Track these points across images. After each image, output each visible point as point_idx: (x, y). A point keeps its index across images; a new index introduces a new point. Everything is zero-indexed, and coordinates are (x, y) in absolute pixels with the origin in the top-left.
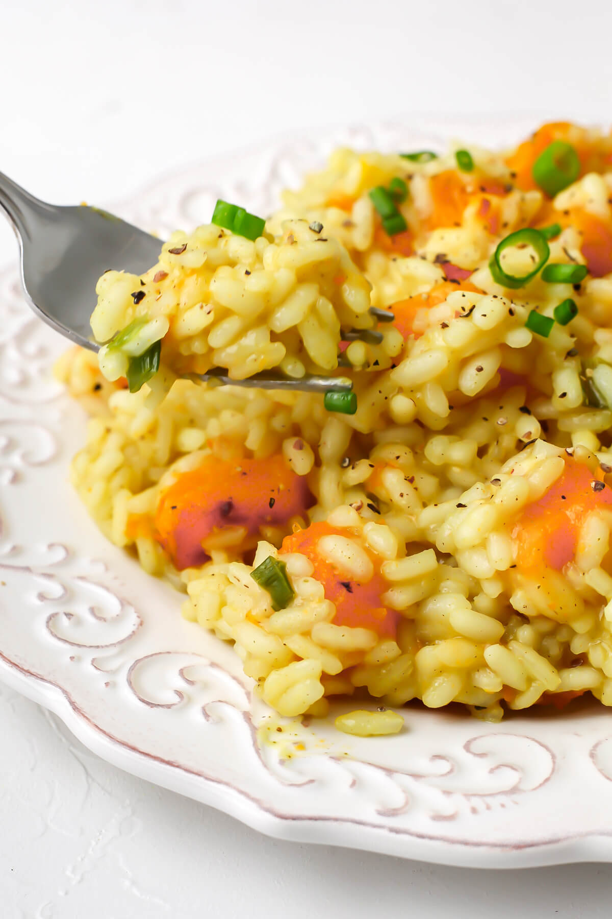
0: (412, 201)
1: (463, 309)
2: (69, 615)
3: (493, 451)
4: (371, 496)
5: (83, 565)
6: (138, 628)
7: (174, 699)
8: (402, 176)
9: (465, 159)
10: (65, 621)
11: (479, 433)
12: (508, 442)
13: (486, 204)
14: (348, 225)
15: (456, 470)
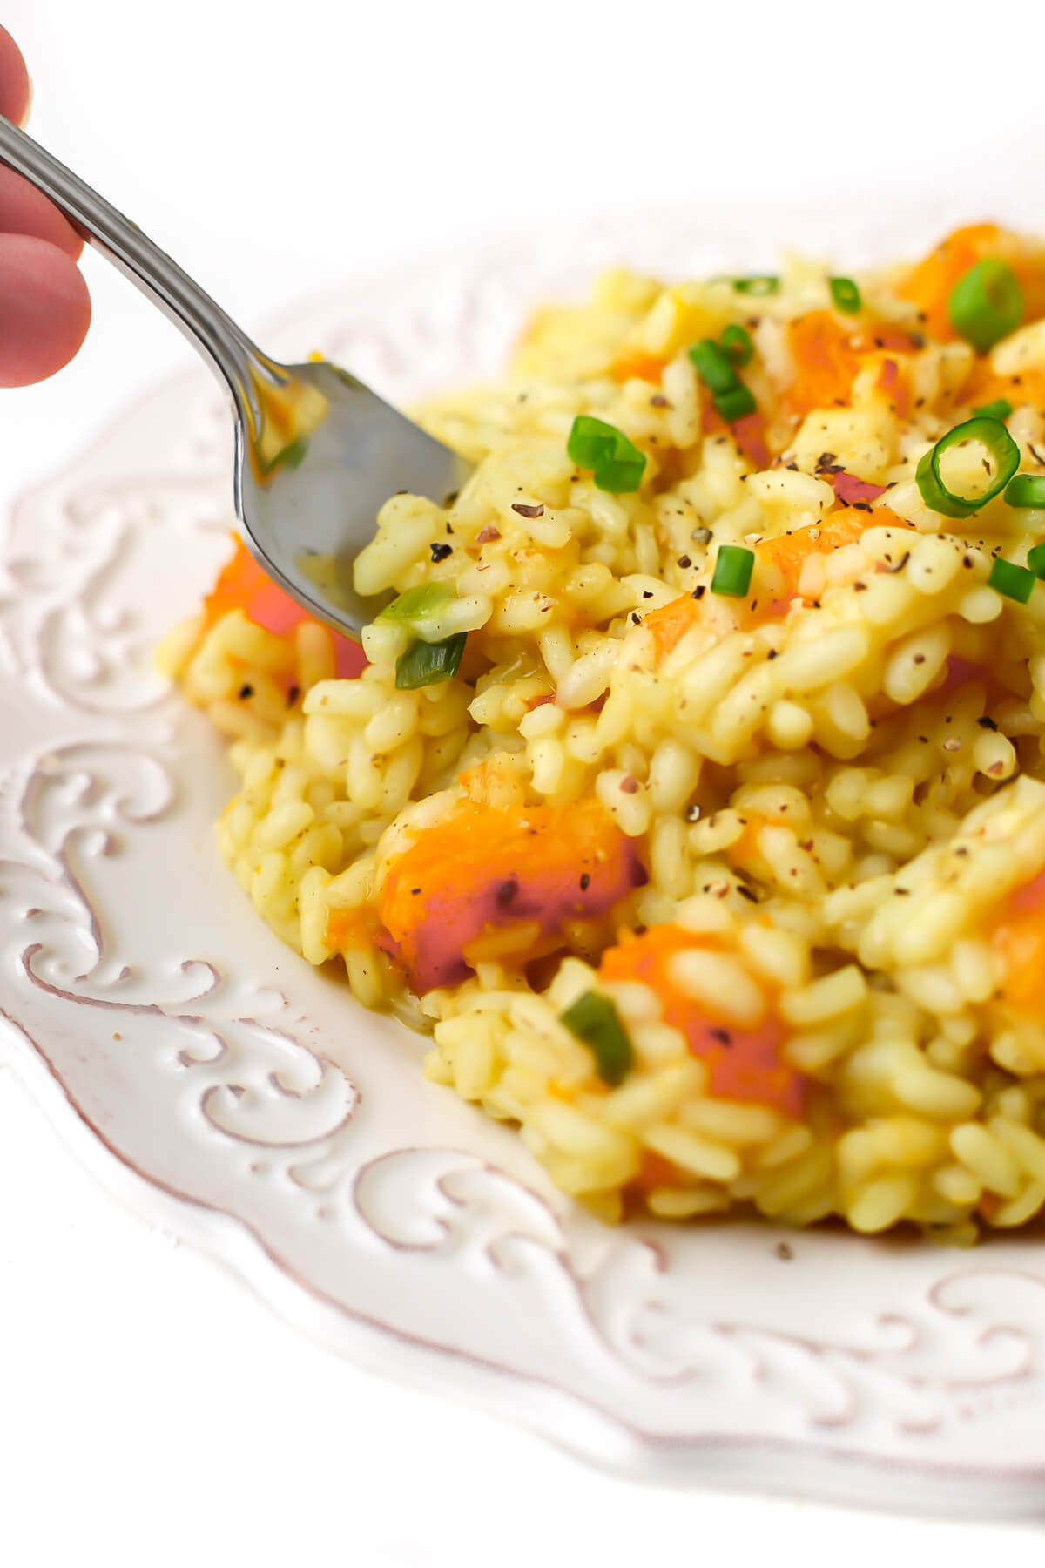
0: (761, 364)
1: (888, 558)
2: (236, 1090)
3: (936, 790)
4: (739, 872)
5: (247, 997)
6: (355, 1109)
7: (432, 1233)
8: (739, 320)
9: (845, 292)
10: (230, 1099)
11: (914, 762)
12: (959, 777)
13: (890, 367)
14: (660, 403)
15: (879, 826)
